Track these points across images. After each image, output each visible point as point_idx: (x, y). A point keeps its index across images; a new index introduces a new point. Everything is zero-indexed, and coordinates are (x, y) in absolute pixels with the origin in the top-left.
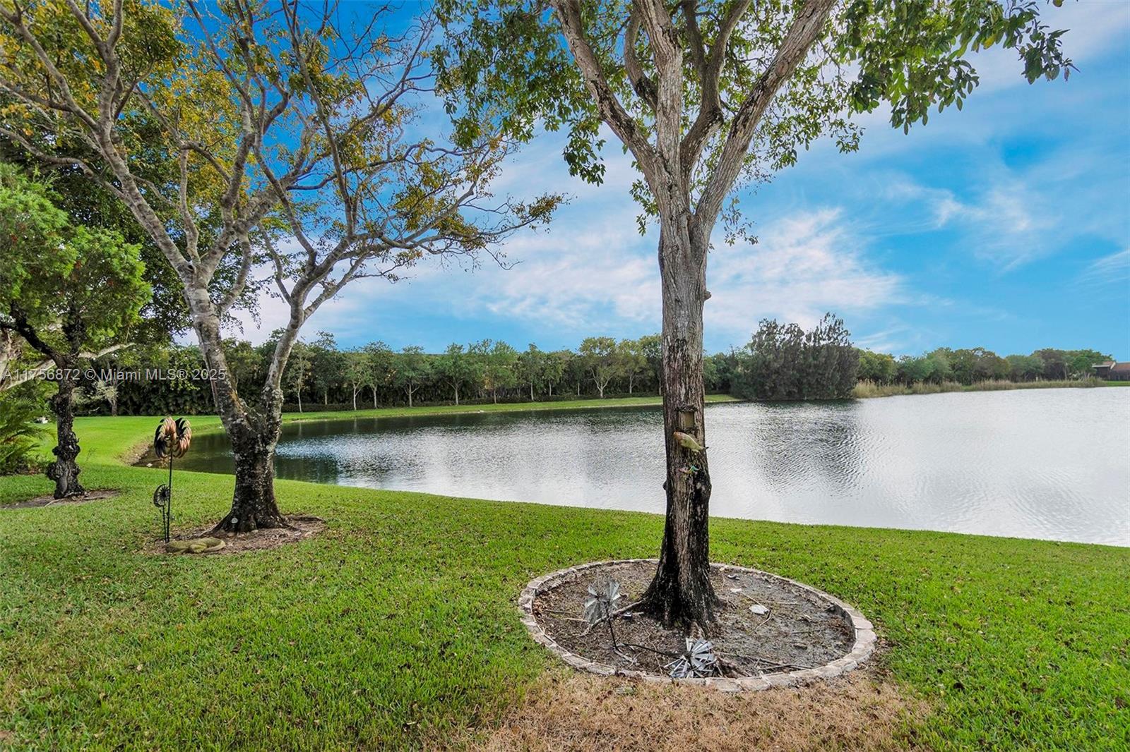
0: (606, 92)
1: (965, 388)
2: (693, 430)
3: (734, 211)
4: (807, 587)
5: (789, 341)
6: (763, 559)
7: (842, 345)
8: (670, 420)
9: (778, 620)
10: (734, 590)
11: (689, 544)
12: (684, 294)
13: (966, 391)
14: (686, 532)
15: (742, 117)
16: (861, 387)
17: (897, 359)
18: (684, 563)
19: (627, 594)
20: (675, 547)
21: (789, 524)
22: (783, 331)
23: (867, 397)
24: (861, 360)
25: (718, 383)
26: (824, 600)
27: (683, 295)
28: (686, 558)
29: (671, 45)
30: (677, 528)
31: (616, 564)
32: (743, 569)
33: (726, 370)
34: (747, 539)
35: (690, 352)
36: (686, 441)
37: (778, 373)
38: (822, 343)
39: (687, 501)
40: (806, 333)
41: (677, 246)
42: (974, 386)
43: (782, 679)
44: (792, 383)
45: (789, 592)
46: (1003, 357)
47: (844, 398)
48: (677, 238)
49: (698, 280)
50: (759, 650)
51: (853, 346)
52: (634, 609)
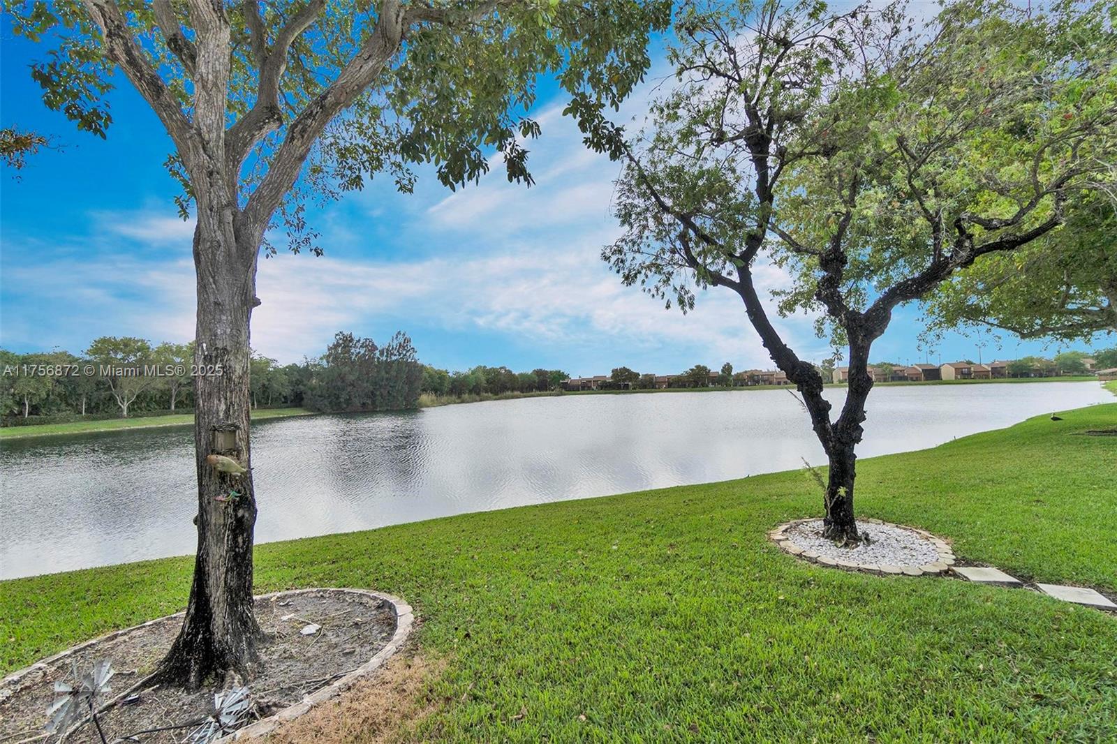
0: (119, 27)
1: (495, 397)
2: (234, 451)
3: (298, 218)
4: (361, 591)
5: (364, 355)
6: (321, 575)
7: (409, 360)
8: (203, 442)
9: (330, 634)
10: (285, 618)
11: (226, 583)
12: (226, 295)
13: (496, 399)
14: (223, 569)
15: (300, 127)
16: (424, 398)
17: (450, 374)
18: (218, 606)
19: (136, 670)
20: (207, 591)
21: (354, 533)
22: (359, 345)
23: (428, 407)
24: (425, 374)
25: (291, 395)
26: (375, 599)
27: (225, 297)
28: (221, 599)
29: (215, 15)
30: (210, 568)
31: (122, 635)
32: (298, 591)
33: (299, 382)
34: (307, 559)
35: (232, 364)
36: (223, 465)
37: (353, 385)
38: (394, 358)
39: (224, 534)
40: (379, 349)
41: (218, 242)
42: (499, 396)
43: (326, 692)
44: (366, 395)
45: (344, 600)
46: (517, 374)
47: (410, 409)
48: (218, 233)
49: (245, 285)
50: (307, 673)
51: (418, 362)
52: (145, 685)
